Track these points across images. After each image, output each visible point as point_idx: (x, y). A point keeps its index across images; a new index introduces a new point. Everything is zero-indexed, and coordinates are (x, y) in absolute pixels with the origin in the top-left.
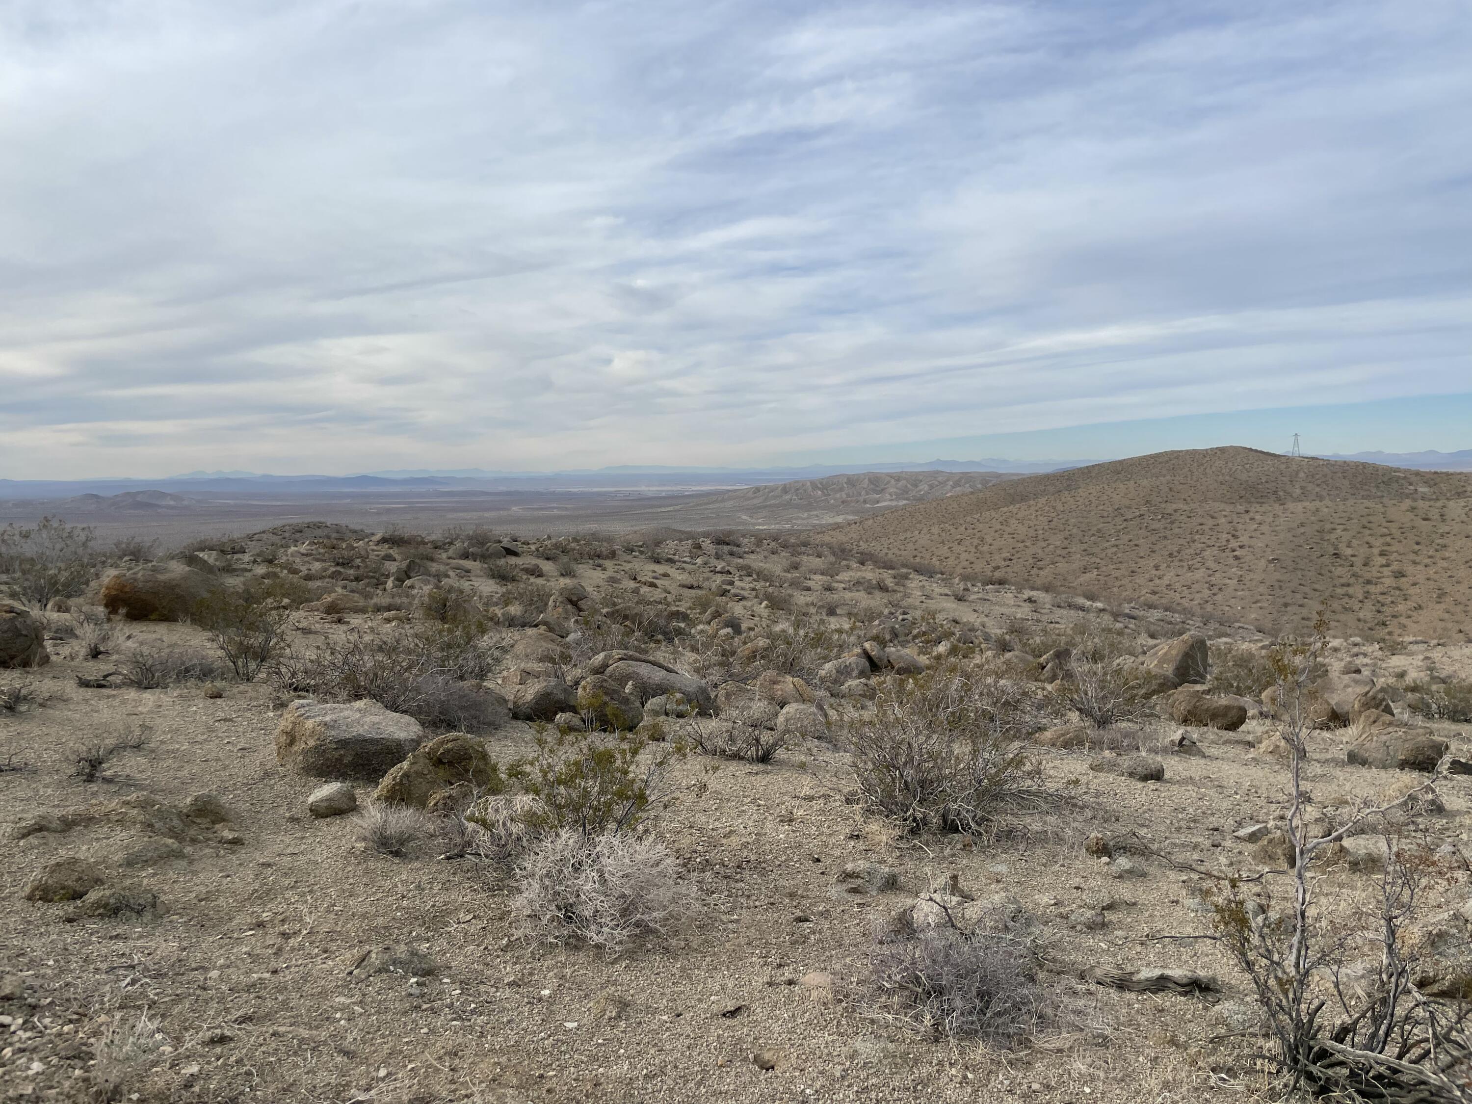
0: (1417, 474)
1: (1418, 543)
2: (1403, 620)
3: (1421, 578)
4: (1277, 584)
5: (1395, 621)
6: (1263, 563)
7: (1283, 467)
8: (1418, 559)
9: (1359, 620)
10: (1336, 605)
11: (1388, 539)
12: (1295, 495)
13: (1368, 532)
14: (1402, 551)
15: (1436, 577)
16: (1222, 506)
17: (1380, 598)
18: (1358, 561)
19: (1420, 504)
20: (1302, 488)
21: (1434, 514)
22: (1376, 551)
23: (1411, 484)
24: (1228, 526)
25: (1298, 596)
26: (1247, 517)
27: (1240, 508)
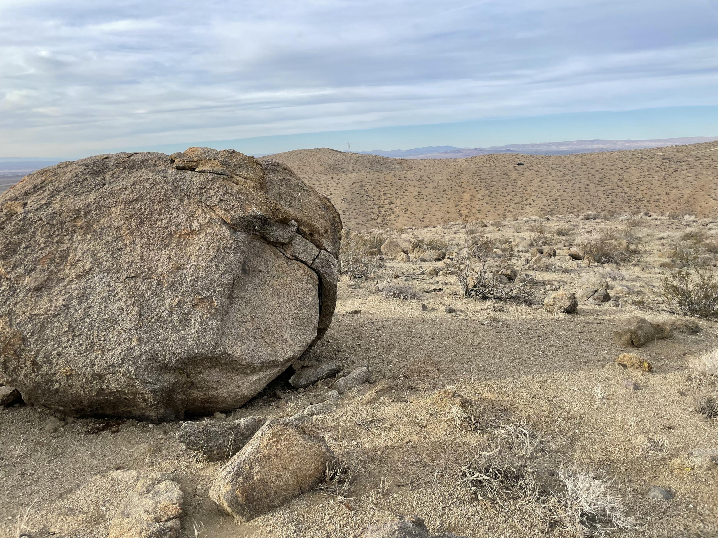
0: (395, 160)
1: (397, 190)
2: (393, 222)
3: (398, 204)
4: (346, 210)
5: (390, 222)
6: (340, 201)
7: (344, 157)
8: (397, 196)
9: (377, 223)
10: (368, 217)
11: (386, 188)
12: (350, 170)
13: (379, 185)
14: (391, 193)
15: (404, 203)
16: (322, 175)
17: (385, 213)
18: (376, 198)
19: (397, 173)
20: (353, 167)
21: (402, 177)
22: (382, 194)
23: (393, 164)
24: (325, 185)
25: (354, 214)
26: (332, 180)
27: (330, 177)
